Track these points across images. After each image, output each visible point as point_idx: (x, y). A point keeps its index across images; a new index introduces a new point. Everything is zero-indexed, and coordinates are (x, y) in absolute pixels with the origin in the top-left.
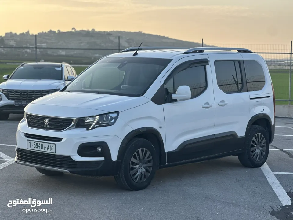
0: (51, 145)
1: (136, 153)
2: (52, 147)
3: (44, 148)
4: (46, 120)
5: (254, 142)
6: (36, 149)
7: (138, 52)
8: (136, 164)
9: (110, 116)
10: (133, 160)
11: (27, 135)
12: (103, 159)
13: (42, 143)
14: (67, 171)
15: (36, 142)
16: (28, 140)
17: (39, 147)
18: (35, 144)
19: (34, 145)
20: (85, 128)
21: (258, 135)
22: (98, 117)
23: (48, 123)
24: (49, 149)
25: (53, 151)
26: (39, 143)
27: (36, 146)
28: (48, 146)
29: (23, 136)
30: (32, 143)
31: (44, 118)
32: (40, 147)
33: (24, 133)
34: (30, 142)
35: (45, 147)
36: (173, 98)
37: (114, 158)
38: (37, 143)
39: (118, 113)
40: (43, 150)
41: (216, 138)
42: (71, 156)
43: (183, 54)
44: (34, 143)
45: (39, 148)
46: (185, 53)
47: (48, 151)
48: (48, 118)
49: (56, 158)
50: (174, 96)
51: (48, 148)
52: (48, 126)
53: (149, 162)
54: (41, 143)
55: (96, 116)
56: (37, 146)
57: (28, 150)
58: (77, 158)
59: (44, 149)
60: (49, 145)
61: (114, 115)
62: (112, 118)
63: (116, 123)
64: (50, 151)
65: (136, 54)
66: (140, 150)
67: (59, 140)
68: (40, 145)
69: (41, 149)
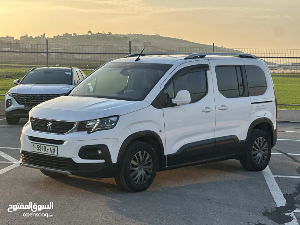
0: (54, 148)
1: (135, 156)
2: (55, 149)
3: (46, 150)
4: (49, 124)
5: (255, 146)
6: (39, 151)
7: (140, 57)
8: (136, 167)
9: (111, 120)
10: (133, 162)
11: (31, 138)
12: (103, 161)
13: (45, 146)
14: (68, 172)
15: (39, 145)
16: (31, 143)
18: (38, 146)
19: (38, 147)
20: (86, 132)
21: (260, 139)
22: (98, 120)
23: (51, 126)
24: (51, 151)
25: (55, 153)
26: (42, 146)
27: (39, 149)
28: (51, 149)
29: (27, 139)
30: (36, 145)
31: (48, 121)
33: (28, 137)
34: (34, 145)
35: (48, 150)
36: (173, 103)
37: (114, 160)
38: (40, 146)
39: (118, 116)
40: (46, 152)
41: (216, 142)
42: (72, 158)
43: (184, 60)
44: (38, 145)
45: (42, 150)
46: (186, 59)
47: (51, 153)
48: (51, 121)
49: (58, 160)
50: (174, 101)
51: (50, 151)
52: (51, 130)
53: (149, 164)
55: (96, 120)
56: (40, 148)
57: (32, 152)
58: (78, 160)
59: (47, 151)
60: (52, 147)
61: (114, 119)
62: (112, 122)
63: (116, 126)
64: (52, 154)
65: (138, 59)
66: (140, 153)
67: (61, 142)
68: (43, 148)
69: (44, 152)
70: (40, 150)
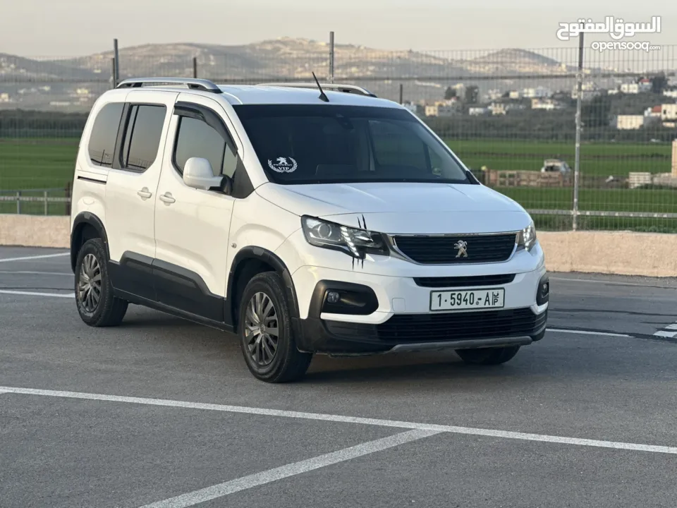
0: (496, 292)
2: (497, 295)
3: (476, 300)
4: (458, 243)
6: (456, 306)
11: (422, 282)
15: (457, 293)
17: (464, 300)
18: (453, 296)
19: (452, 298)
23: (465, 248)
24: (488, 301)
26: (463, 293)
27: (457, 300)
28: (488, 296)
32: (466, 300)
33: (412, 279)
34: (440, 296)
35: (480, 299)
38: (460, 294)
40: (474, 306)
44: (452, 294)
45: (463, 303)
47: (487, 305)
48: (464, 238)
49: (499, 318)
51: (486, 301)
52: (466, 255)
54: (469, 292)
56: (460, 300)
59: (477, 303)
60: (490, 292)
64: (491, 306)
67: (508, 278)
68: (468, 297)
69: (469, 306)
70: (459, 304)
